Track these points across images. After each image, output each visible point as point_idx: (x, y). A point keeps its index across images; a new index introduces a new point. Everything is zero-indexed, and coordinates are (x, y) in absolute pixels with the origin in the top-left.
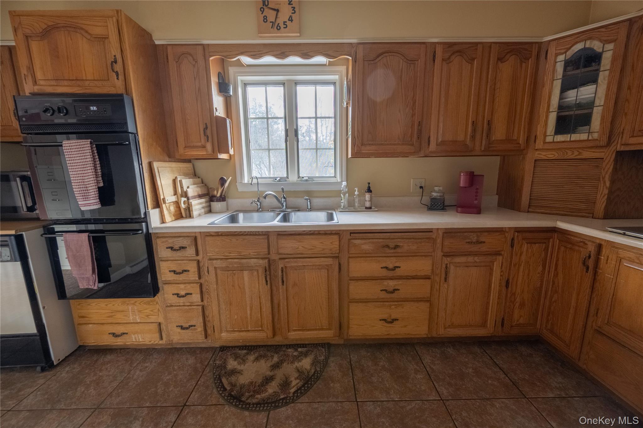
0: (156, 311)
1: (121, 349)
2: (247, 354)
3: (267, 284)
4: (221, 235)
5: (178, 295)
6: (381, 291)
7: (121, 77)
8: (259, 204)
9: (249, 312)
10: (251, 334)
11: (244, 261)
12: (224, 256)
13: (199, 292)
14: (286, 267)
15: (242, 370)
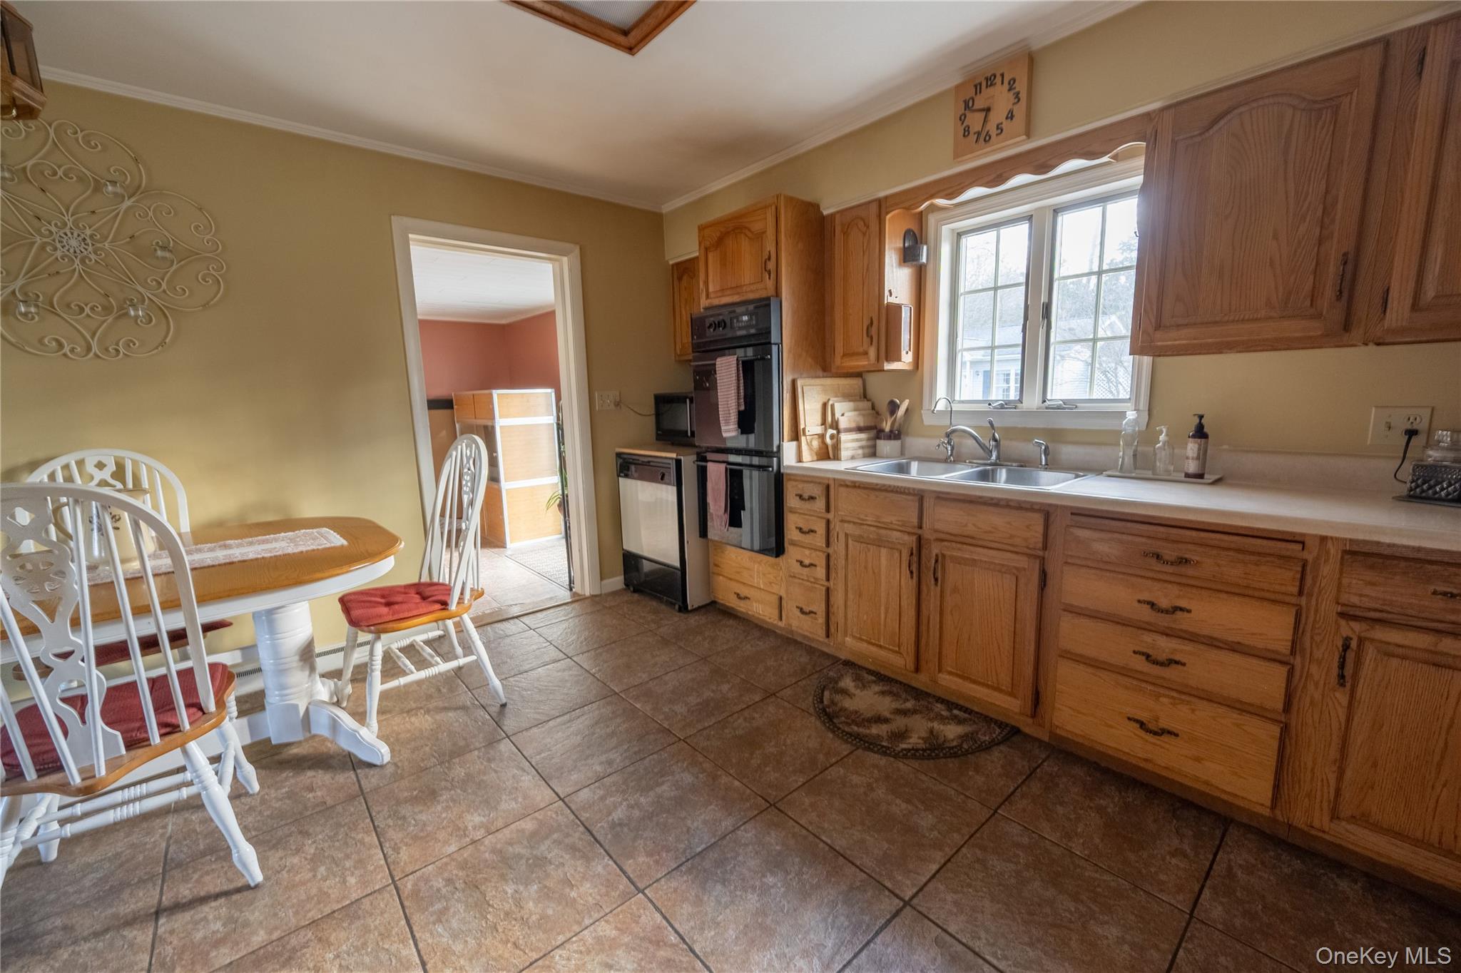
0: (779, 578)
1: (744, 619)
2: (874, 682)
3: (912, 577)
4: (859, 487)
5: (801, 563)
6: (1135, 652)
7: (773, 275)
8: (949, 449)
9: (883, 616)
10: (883, 654)
11: (883, 532)
12: (859, 518)
13: (824, 566)
14: (944, 556)
15: (854, 695)
